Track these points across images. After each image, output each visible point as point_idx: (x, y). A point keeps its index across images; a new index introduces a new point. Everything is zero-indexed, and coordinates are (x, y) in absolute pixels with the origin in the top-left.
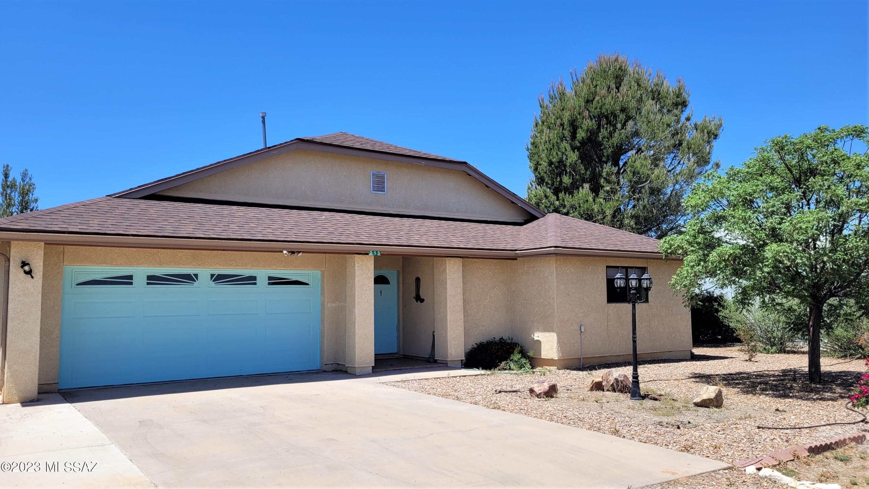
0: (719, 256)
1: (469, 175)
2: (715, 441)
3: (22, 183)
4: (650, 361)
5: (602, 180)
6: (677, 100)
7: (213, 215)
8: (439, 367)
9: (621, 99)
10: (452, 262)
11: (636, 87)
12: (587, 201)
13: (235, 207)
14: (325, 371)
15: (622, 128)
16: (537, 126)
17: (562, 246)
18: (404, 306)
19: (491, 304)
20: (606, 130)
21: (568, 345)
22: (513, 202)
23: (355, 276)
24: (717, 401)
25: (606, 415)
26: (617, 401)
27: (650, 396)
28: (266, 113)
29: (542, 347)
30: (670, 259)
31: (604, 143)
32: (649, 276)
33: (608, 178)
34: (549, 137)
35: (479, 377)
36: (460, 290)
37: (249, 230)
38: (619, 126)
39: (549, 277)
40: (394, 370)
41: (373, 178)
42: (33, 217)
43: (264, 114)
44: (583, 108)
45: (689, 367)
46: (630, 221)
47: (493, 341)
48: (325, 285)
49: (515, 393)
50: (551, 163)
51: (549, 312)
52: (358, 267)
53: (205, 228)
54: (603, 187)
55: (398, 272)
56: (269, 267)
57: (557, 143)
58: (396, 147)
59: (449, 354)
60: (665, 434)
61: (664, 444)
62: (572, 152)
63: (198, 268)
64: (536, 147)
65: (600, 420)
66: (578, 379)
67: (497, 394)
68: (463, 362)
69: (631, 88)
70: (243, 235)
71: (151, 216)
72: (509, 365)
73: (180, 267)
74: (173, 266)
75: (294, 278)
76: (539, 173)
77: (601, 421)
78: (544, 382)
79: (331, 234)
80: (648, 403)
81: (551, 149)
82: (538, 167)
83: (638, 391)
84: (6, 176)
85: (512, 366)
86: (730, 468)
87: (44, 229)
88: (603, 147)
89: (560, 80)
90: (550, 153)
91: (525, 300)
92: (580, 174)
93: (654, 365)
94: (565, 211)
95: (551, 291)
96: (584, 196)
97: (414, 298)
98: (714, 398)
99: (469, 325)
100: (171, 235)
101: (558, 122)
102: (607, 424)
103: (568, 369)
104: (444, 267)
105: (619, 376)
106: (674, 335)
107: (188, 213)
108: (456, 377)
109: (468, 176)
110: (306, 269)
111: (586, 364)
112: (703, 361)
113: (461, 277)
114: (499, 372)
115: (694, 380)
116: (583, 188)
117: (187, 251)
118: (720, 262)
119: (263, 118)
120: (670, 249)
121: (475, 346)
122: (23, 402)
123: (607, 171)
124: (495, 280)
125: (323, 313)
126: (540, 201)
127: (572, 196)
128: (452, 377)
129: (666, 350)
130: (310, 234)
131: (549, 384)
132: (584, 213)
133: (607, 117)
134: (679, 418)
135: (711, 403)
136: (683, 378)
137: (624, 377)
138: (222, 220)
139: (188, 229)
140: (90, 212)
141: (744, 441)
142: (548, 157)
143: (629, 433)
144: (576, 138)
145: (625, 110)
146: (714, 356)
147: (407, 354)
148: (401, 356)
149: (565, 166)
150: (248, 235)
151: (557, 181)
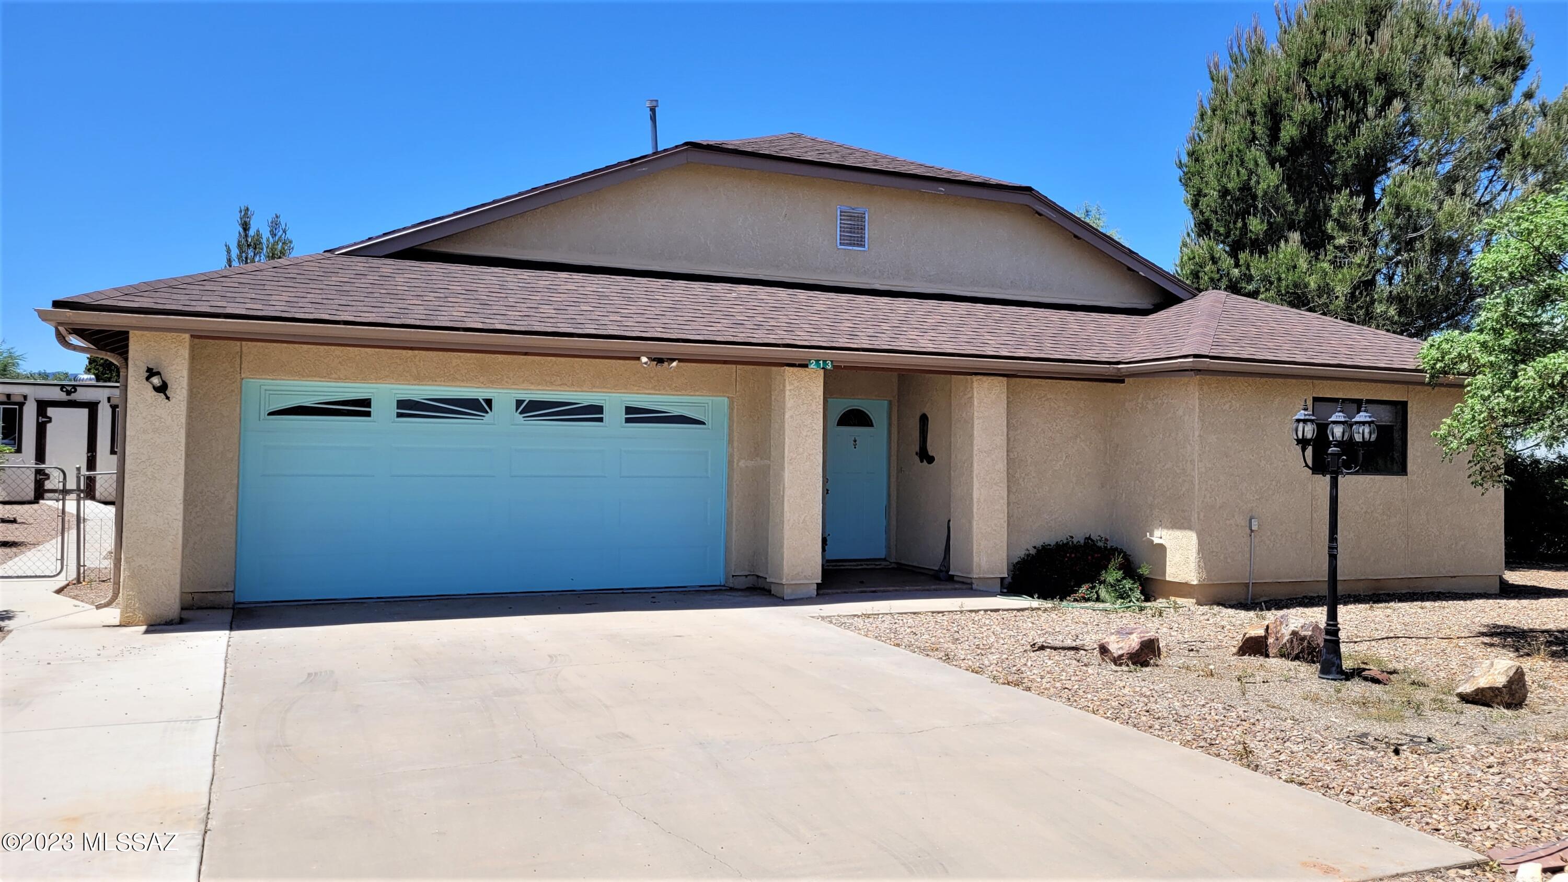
0: (1540, 377)
1: (1040, 215)
2: (1472, 790)
3: (271, 239)
4: (1404, 595)
5: (1330, 225)
6: (1505, 54)
7: (515, 288)
8: (956, 589)
9: (1377, 55)
10: (986, 385)
11: (1412, 30)
12: (1295, 267)
13: (564, 275)
14: (732, 589)
15: (1378, 115)
16: (1202, 119)
17: (1211, 354)
18: (900, 470)
19: (1068, 470)
20: (1344, 120)
21: (1222, 558)
22: (1129, 269)
23: (784, 409)
24: (1512, 693)
25: (1241, 713)
26: (1286, 681)
27: (1366, 673)
28: (657, 101)
29: (1167, 559)
30: (1441, 385)
31: (1338, 148)
32: (1370, 417)
33: (1342, 220)
34: (1223, 140)
35: (1026, 613)
36: (1001, 440)
37: (574, 317)
38: (1371, 111)
39: (1187, 417)
40: (862, 592)
41: (841, 219)
42: (170, 287)
43: (654, 104)
44: (1294, 78)
45: (1487, 610)
46: (1388, 308)
47: (1068, 543)
48: (735, 424)
49: (1073, 652)
50: (1224, 192)
51: (1184, 489)
52: (790, 390)
53: (489, 312)
54: (1333, 238)
55: (890, 403)
56: (626, 389)
57: (1239, 151)
58: (894, 160)
59: (975, 564)
60: (1358, 764)
61: (1345, 790)
62: (1268, 168)
63: (488, 387)
64: (1197, 160)
65: (1222, 723)
66: (1229, 627)
67: (1033, 651)
68: (1006, 582)
69: (1402, 34)
70: (559, 325)
71: (395, 287)
72: (1097, 592)
73: (455, 386)
74: (443, 383)
75: (676, 411)
76: (1202, 213)
77: (1222, 725)
78: (1131, 633)
79: (738, 326)
80: (1356, 688)
81: (1227, 163)
82: (1199, 201)
83: (1337, 662)
84: (246, 227)
85: (1103, 593)
86: (1478, 865)
87: (180, 308)
88: (1336, 156)
89: (1253, 24)
90: (1225, 170)
91: (1137, 464)
92: (1286, 212)
93: (1409, 603)
94: (1250, 288)
95: (1189, 447)
96: (1288, 257)
97: (917, 454)
98: (1504, 686)
99: (1020, 510)
100: (418, 323)
101: (1243, 108)
102: (1235, 732)
103: (1219, 604)
104: (970, 395)
105: (1302, 627)
106: (1463, 543)
107: (469, 284)
108: (977, 611)
109: (1037, 215)
110: (697, 393)
111: (1262, 596)
112: (1525, 598)
113: (1005, 415)
114: (1075, 604)
115: (1487, 640)
116: (1287, 241)
117: (468, 355)
118: (1541, 391)
119: (653, 110)
120: (1442, 361)
121: (1033, 552)
122: (153, 623)
123: (1341, 207)
124: (1079, 422)
125: (730, 478)
126: (1201, 267)
127: (1266, 258)
128: (971, 611)
129: (1444, 573)
130: (694, 325)
131: (1141, 638)
132: (1288, 292)
133: (1345, 95)
134: (1414, 727)
135: (1496, 696)
136: (1463, 635)
137: (1313, 630)
138: (530, 297)
139: (455, 314)
140: (281, 279)
141: (1543, 795)
142: (1219, 180)
143: (1274, 757)
144: (1278, 139)
145: (1385, 79)
146: (1557, 590)
147: (903, 562)
148: (894, 565)
149: (1254, 197)
150: (570, 325)
151: (1236, 229)
